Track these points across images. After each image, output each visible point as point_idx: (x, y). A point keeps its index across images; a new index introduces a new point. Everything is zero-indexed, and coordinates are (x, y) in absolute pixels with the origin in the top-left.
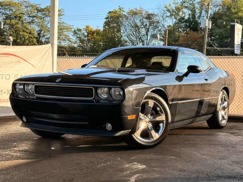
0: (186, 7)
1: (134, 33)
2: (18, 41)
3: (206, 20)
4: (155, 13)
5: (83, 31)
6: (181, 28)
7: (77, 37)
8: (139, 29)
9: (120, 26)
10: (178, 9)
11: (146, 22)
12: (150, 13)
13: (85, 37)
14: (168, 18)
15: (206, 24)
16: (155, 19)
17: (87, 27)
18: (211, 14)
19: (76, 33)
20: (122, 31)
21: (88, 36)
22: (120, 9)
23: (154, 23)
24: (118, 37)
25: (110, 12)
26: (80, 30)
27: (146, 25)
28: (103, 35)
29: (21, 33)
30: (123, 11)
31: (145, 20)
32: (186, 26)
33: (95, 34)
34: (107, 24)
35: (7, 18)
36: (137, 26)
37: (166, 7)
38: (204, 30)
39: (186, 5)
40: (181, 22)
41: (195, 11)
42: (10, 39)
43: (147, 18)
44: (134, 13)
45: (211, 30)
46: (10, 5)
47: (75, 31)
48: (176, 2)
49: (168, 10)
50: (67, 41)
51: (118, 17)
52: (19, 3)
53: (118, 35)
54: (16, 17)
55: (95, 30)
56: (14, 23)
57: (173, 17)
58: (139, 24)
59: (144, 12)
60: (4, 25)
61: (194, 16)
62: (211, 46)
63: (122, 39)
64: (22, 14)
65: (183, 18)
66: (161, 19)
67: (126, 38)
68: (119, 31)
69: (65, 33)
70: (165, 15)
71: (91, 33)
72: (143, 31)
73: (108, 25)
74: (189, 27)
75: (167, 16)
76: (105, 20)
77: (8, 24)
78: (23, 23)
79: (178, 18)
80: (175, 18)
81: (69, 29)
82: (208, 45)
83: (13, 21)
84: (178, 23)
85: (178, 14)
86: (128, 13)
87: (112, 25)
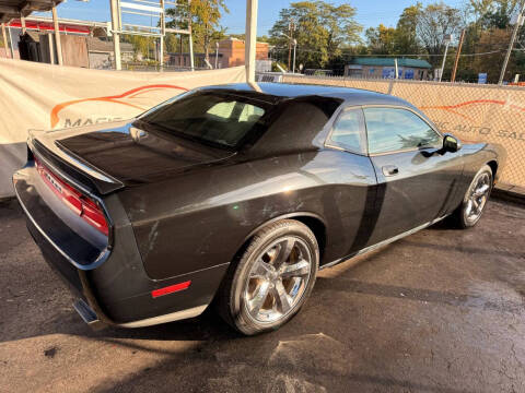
1: (430, 31)
3: (518, 15)
4: (457, 8)
5: (376, 31)
6: (486, 25)
7: (370, 37)
8: (435, 27)
9: (415, 24)
10: (486, 3)
11: (446, 19)
12: (452, 9)
13: (377, 36)
14: (471, 14)
15: (518, 19)
16: (456, 15)
17: (380, 26)
19: (369, 33)
20: (416, 30)
21: (380, 35)
23: (454, 19)
24: (411, 36)
25: (407, 9)
26: (373, 30)
27: (445, 22)
28: (395, 35)
30: (422, 8)
31: (444, 16)
32: (492, 23)
33: (388, 34)
34: (401, 22)
35: (302, 20)
36: (433, 24)
38: (513, 27)
40: (487, 18)
41: (506, 5)
42: (293, 42)
43: (446, 14)
44: (432, 9)
46: (305, 6)
47: (367, 31)
49: (473, 4)
50: (357, 42)
51: (414, 15)
52: (314, 4)
53: (412, 33)
54: (310, 18)
55: (388, 29)
56: (308, 25)
57: (478, 12)
58: (437, 21)
59: (444, 8)
61: (504, 11)
63: (415, 38)
64: (316, 15)
65: (490, 13)
66: (463, 14)
67: (420, 37)
68: (413, 29)
69: (355, 33)
70: (468, 10)
71: (384, 32)
72: (440, 29)
73: (403, 24)
74: (496, 23)
75: (471, 12)
76: (400, 18)
78: (316, 24)
79: (484, 13)
80: (481, 13)
81: (360, 29)
82: (514, 47)
83: (307, 23)
84: (482, 19)
85: (484, 9)
86: (426, 9)
87: (406, 24)
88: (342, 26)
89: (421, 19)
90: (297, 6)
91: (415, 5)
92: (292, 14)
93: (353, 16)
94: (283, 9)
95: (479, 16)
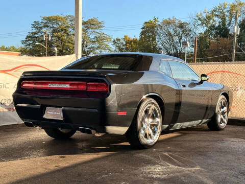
0: (216, 15)
1: (168, 41)
2: (64, 51)
3: (234, 27)
4: (187, 22)
5: (122, 41)
6: (212, 35)
7: (117, 46)
8: (172, 37)
9: (155, 35)
10: (209, 18)
11: (179, 30)
12: (183, 22)
13: (124, 46)
14: (199, 26)
15: (235, 30)
16: (187, 27)
17: (125, 37)
18: (240, 21)
19: (116, 43)
20: (157, 40)
21: (126, 45)
22: (155, 19)
23: (186, 31)
24: (153, 45)
25: (146, 23)
26: (119, 40)
27: (179, 33)
28: (140, 44)
29: (67, 44)
30: (158, 21)
31: (178, 29)
32: (217, 33)
33: (133, 43)
34: (143, 33)
35: (54, 31)
36: (170, 35)
37: (198, 16)
38: (233, 36)
39: (216, 13)
40: (212, 29)
41: (225, 19)
42: (55, 50)
43: (179, 27)
44: (168, 23)
45: (239, 36)
46: (56, 19)
47: (114, 41)
48: (207, 11)
49: (200, 19)
50: (107, 50)
51: (153, 27)
52: (64, 18)
53: (154, 43)
54: (62, 30)
55: (132, 39)
56: (60, 35)
57: (204, 25)
58: (172, 33)
59: (177, 22)
60: (52, 37)
61: (224, 24)
62: (240, 51)
63: (157, 47)
64: (67, 27)
65: (214, 26)
66: (193, 27)
67: (161, 45)
68: (154, 39)
69: (105, 43)
70: (196, 23)
71: (129, 42)
72: (176, 39)
73: (145, 35)
74: (220, 33)
75: (198, 25)
76: (141, 30)
77: (55, 36)
78: (68, 35)
79: (209, 25)
80: (206, 26)
81: (108, 39)
82: (236, 51)
83: (59, 34)
84: (209, 30)
85: (209, 23)
86: (162, 23)
87: (147, 35)
88: (92, 37)
91: (152, 20)
92: (44, 27)
93: (101, 29)
94: (35, 22)
95: (206, 28)
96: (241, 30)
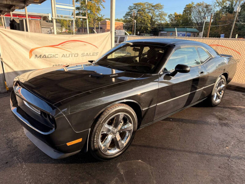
1: (198, 15)
3: (237, 7)
4: (210, 4)
5: (173, 16)
6: (224, 12)
7: (170, 18)
8: (200, 13)
9: (191, 12)
10: (223, 2)
12: (208, 4)
13: (174, 18)
15: (238, 9)
16: (210, 7)
17: (175, 13)
18: (242, 3)
20: (192, 15)
23: (209, 9)
24: (189, 17)
25: (187, 5)
26: (171, 15)
27: (205, 11)
28: (182, 17)
30: (194, 4)
31: (204, 8)
32: (227, 10)
33: (178, 17)
34: (185, 11)
35: (138, 11)
36: (199, 12)
37: (217, 1)
38: (235, 12)
40: (224, 8)
41: (233, 2)
42: (135, 21)
43: (205, 7)
44: (199, 5)
45: (240, 13)
46: (140, 4)
47: (169, 16)
49: (218, 2)
50: (164, 21)
51: (190, 8)
52: (144, 3)
53: (190, 16)
54: (142, 10)
55: (178, 14)
57: (220, 6)
58: (201, 11)
59: (204, 4)
61: (232, 5)
62: (238, 22)
63: (191, 19)
64: (145, 8)
65: (226, 7)
66: (213, 7)
67: (193, 18)
68: (190, 14)
69: (163, 17)
71: (177, 16)
72: (203, 14)
74: (228, 11)
75: (217, 6)
76: (184, 9)
78: (145, 13)
79: (223, 6)
80: (221, 6)
81: (165, 15)
82: (236, 22)
83: (141, 12)
84: (222, 9)
85: (223, 4)
86: (196, 5)
87: (187, 12)
88: (157, 14)
89: (194, 10)
90: (136, 5)
91: (191, 3)
92: (134, 9)
93: (162, 9)
94: (130, 6)
95: (220, 8)
96: (241, 9)
